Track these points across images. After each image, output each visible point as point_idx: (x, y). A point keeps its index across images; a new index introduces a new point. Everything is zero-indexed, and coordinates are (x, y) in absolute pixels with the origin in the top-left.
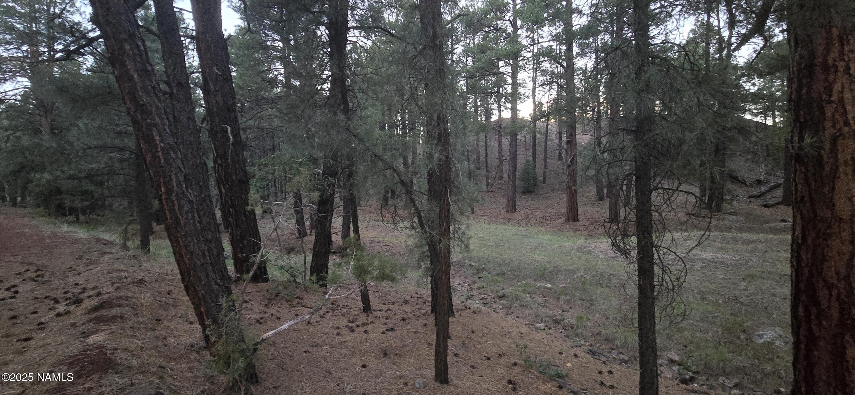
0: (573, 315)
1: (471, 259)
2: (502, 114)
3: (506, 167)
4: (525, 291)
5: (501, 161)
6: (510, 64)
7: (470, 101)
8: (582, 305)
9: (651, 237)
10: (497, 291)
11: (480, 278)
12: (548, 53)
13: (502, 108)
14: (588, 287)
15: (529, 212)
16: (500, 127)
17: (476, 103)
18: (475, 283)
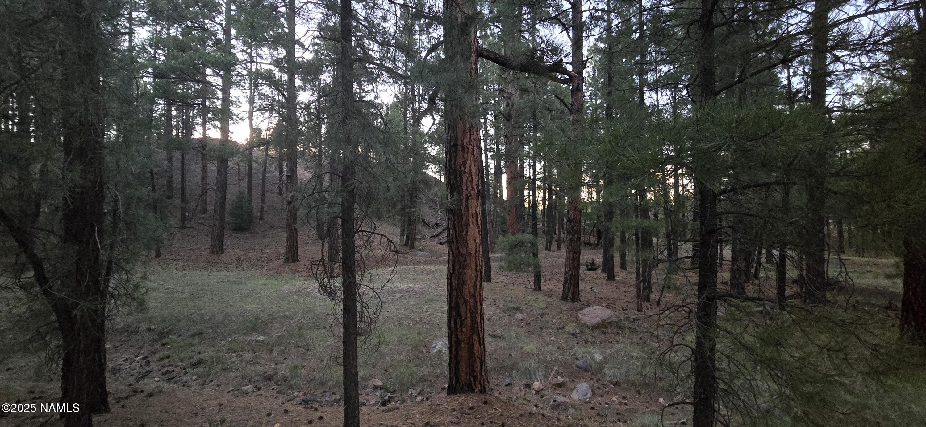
0: (286, 366)
1: (150, 320)
2: (208, 132)
3: (212, 197)
4: (230, 350)
5: (205, 191)
6: (220, 75)
7: (160, 107)
8: (298, 352)
9: (354, 276)
10: (191, 358)
11: (163, 345)
12: (269, 78)
13: (208, 125)
14: (304, 331)
15: (241, 253)
16: (204, 148)
17: (169, 111)
18: (154, 353)
